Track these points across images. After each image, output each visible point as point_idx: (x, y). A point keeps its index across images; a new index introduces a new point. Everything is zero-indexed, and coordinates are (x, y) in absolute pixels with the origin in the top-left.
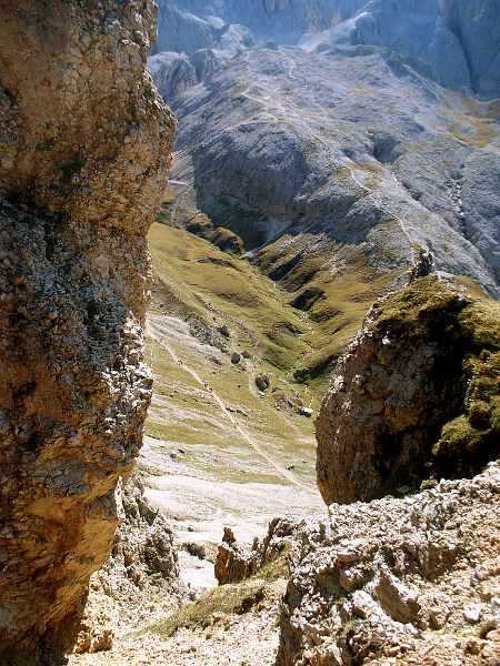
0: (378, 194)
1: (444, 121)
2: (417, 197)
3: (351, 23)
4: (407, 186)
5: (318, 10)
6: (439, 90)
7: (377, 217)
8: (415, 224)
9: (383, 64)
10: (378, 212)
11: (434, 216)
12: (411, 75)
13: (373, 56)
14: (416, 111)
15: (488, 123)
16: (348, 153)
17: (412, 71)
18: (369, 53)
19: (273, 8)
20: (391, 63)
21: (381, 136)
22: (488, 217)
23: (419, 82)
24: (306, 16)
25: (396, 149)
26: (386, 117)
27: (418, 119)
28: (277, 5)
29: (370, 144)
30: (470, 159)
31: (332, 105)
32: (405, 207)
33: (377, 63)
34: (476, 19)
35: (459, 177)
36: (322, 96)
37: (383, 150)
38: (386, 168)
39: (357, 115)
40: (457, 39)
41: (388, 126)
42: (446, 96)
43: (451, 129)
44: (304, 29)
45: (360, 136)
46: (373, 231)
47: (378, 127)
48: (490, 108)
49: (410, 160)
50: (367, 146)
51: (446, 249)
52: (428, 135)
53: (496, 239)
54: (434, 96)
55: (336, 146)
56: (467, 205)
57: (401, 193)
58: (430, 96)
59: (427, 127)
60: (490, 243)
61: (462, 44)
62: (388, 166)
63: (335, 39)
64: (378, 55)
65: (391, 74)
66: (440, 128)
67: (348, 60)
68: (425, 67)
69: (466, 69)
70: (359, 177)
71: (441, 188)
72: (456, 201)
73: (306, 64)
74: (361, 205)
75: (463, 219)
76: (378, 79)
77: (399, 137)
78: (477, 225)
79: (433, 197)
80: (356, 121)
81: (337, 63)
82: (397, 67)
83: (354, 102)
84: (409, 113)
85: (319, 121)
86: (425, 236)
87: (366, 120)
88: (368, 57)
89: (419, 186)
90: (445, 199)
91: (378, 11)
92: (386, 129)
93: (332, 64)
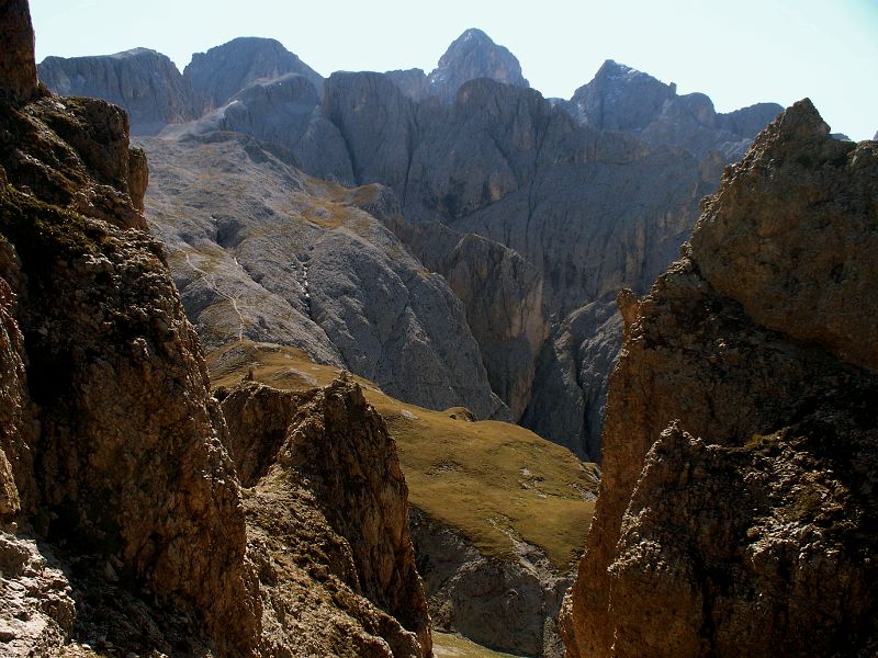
0: (213, 276)
1: (298, 205)
2: (258, 279)
3: (221, 113)
4: (247, 268)
5: (186, 99)
6: (303, 178)
7: (210, 297)
8: (249, 303)
9: (240, 150)
10: (210, 294)
11: (274, 296)
12: (272, 162)
13: (230, 143)
14: (268, 195)
15: (345, 206)
16: (186, 238)
17: (274, 158)
18: (226, 139)
19: (131, 94)
20: (249, 150)
21: (224, 221)
22: (335, 296)
23: (280, 169)
24: (170, 104)
25: (241, 233)
26: (234, 203)
27: (268, 203)
28: (135, 92)
29: (211, 228)
30: (319, 241)
31: (177, 192)
32: (239, 287)
33: (234, 150)
34: (357, 109)
35: (307, 259)
36: (166, 183)
37: (227, 235)
38: (227, 254)
39: (203, 201)
40: (338, 131)
41: (235, 210)
42: (310, 184)
43: (304, 213)
44: (168, 119)
45: (204, 220)
46: (205, 312)
47: (224, 212)
48: (356, 195)
49: (255, 244)
50: (208, 231)
51: (282, 327)
52: (278, 218)
53: (343, 319)
54: (296, 184)
55: (172, 230)
56: (313, 286)
57: (241, 275)
58: (291, 183)
59: (278, 212)
60: (336, 322)
61: (343, 135)
62: (231, 250)
63: (201, 129)
64: (235, 141)
65: (249, 160)
66: (292, 212)
67: (204, 146)
68: (288, 153)
69: (349, 161)
70: (193, 261)
71: (286, 270)
72: (301, 283)
73: (156, 151)
74: (194, 287)
75: (308, 300)
76: (233, 165)
77: (245, 221)
78: (323, 305)
79: (276, 280)
80: (200, 207)
81: (191, 150)
82: (256, 154)
83: (200, 188)
84: (258, 197)
85: (158, 207)
86: (258, 313)
87: (211, 206)
88: (225, 144)
89: (261, 268)
90: (290, 281)
91: (250, 100)
92: (231, 214)
93: (185, 151)
